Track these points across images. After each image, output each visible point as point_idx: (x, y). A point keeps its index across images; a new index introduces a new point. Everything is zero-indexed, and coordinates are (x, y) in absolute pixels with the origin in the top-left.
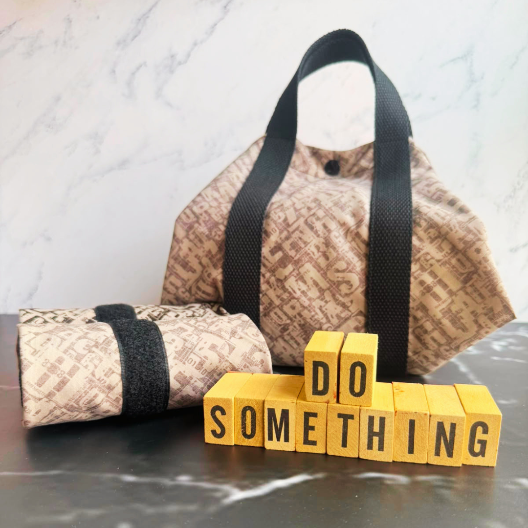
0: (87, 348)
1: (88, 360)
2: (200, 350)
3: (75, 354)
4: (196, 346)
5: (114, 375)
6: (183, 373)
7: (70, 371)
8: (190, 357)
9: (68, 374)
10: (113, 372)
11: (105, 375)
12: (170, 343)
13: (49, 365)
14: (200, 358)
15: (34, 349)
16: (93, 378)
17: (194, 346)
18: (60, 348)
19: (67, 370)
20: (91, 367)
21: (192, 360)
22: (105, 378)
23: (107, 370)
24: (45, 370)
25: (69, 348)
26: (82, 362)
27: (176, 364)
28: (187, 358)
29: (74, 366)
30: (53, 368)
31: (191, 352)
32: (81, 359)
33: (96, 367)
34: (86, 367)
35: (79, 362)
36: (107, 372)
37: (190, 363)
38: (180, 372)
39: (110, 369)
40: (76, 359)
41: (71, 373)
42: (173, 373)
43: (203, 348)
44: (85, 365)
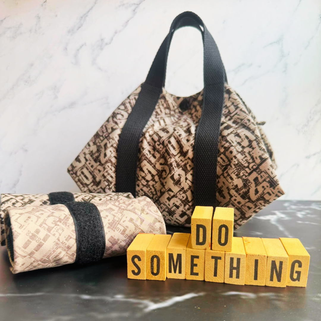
0: (54, 223)
1: (56, 230)
2: (123, 222)
3: (47, 227)
4: (121, 220)
5: (71, 239)
6: (113, 237)
7: (44, 238)
8: (118, 226)
9: (43, 240)
10: (71, 238)
11: (66, 240)
12: (105, 218)
13: (31, 235)
14: (124, 227)
15: (20, 224)
16: (59, 242)
17: (120, 220)
18: (37, 223)
19: (42, 238)
20: (57, 235)
21: (119, 229)
22: (66, 242)
23: (67, 236)
24: (28, 238)
25: (43, 223)
26: (52, 232)
27: (109, 232)
28: (116, 227)
29: (47, 235)
30: (33, 237)
31: (118, 224)
32: (50, 231)
33: (60, 235)
34: (54, 235)
35: (49, 232)
36: (67, 238)
37: (118, 231)
38: (112, 237)
39: (69, 236)
40: (47, 230)
41: (45, 239)
42: (107, 237)
43: (125, 221)
44: (53, 234)
